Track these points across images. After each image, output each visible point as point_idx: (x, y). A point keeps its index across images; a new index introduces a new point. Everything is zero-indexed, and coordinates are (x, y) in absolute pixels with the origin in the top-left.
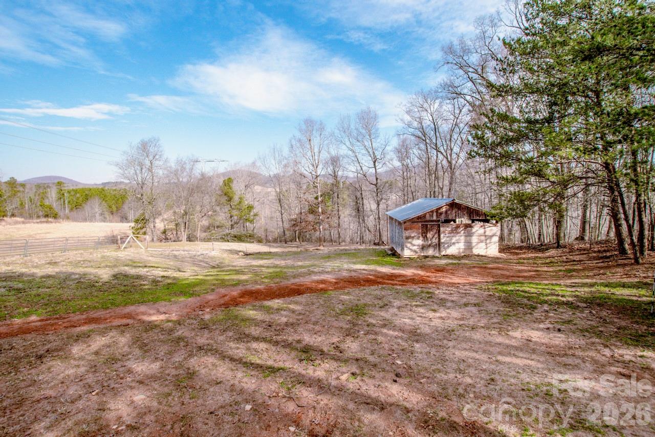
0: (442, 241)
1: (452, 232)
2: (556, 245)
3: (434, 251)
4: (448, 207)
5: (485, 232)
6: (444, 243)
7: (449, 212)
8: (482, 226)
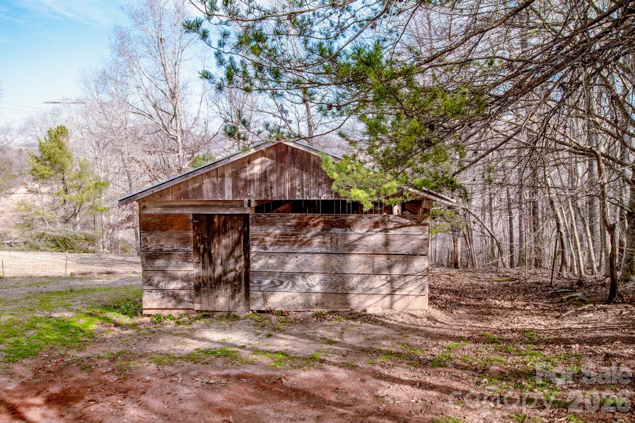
0: (256, 266)
1: (284, 239)
2: (606, 291)
3: (233, 297)
4: (269, 162)
5: (387, 244)
6: (259, 273)
7: (273, 178)
8: (376, 225)
